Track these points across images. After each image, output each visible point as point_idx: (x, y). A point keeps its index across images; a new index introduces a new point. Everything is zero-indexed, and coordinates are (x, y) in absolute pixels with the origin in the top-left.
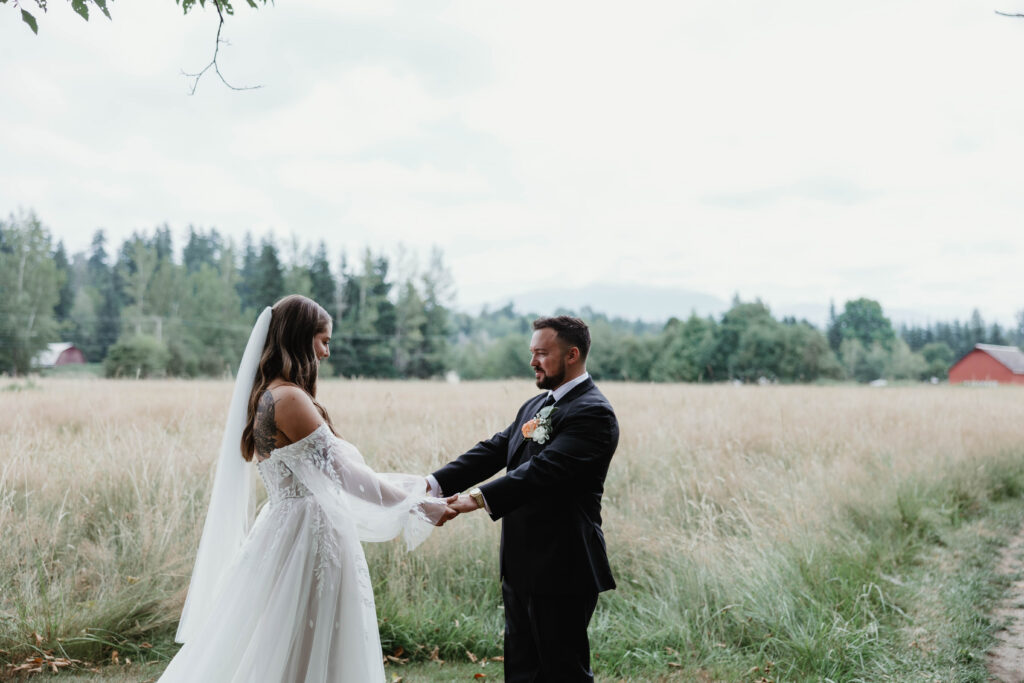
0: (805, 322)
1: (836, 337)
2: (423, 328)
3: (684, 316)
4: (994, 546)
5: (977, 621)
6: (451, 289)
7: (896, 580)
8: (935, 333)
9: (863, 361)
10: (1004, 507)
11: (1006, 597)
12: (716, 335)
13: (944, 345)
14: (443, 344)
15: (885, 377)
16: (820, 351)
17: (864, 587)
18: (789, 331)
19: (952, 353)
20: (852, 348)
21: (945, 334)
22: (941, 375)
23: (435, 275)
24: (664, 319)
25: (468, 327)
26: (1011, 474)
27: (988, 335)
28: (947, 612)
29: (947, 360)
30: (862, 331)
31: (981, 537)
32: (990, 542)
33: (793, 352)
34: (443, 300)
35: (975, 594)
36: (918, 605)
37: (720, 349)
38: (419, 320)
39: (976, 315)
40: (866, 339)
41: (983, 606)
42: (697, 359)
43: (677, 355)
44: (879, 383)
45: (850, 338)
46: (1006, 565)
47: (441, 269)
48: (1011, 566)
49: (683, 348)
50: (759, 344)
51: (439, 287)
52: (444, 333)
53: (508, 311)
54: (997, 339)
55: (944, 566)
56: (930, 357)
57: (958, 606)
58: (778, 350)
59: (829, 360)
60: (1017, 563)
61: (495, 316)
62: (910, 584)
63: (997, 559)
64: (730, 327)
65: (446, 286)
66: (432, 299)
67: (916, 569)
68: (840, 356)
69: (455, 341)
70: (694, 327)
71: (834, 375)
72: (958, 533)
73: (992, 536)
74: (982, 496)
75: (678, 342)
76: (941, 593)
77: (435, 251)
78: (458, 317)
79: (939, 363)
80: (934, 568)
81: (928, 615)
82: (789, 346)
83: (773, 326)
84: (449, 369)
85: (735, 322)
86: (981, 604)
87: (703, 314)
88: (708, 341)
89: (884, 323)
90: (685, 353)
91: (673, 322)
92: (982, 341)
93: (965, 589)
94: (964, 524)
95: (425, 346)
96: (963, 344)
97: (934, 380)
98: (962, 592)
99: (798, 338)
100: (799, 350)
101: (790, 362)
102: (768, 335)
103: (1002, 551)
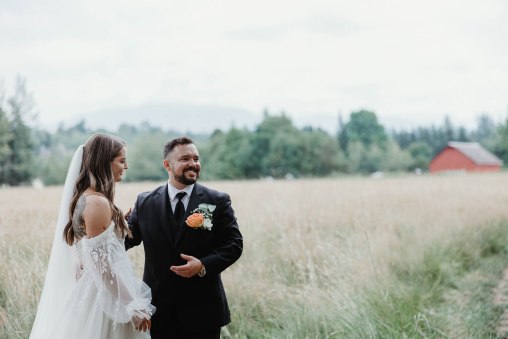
0: (319, 129)
1: (343, 140)
2: (11, 144)
3: (225, 128)
4: (489, 287)
5: (489, 334)
6: (34, 111)
7: (432, 312)
8: (417, 135)
9: (364, 158)
10: (490, 260)
11: (502, 319)
12: (251, 142)
13: (424, 144)
14: (28, 156)
15: (382, 170)
16: (333, 152)
17: (415, 316)
18: (307, 136)
19: (430, 150)
20: (356, 149)
21: (425, 135)
22: (424, 168)
23: (20, 100)
24: (209, 130)
25: (48, 142)
26: (492, 237)
27: (456, 134)
28: (469, 330)
29: (427, 155)
30: (363, 135)
31: (480, 282)
32: (486, 285)
33: (312, 154)
34: (28, 121)
35: (484, 317)
36: (449, 327)
37: (255, 153)
38: (7, 137)
39: (447, 121)
40: (367, 142)
41: (490, 325)
42: (238, 162)
43: (222, 159)
44: (377, 175)
45: (354, 141)
46: (499, 299)
47: (24, 93)
48: (502, 300)
49: (226, 153)
50: (285, 148)
51: (23, 109)
52: (30, 147)
53: (80, 128)
54: (463, 138)
55: (459, 302)
56: (415, 153)
57: (475, 326)
58: (300, 153)
59: (339, 158)
60: (505, 297)
61: (70, 132)
62: (441, 314)
63: (492, 295)
64: (263, 136)
65: (30, 108)
66: (18, 119)
67: (442, 305)
68: (347, 155)
69: (37, 154)
70: (234, 136)
71: (343, 170)
72: (463, 280)
73: (486, 280)
74: (476, 253)
75: (222, 148)
76: (462, 318)
77: (19, 79)
78: (38, 134)
79: (422, 158)
80: (453, 303)
81: (457, 333)
82: (308, 148)
83: (296, 133)
84: (35, 177)
85: (266, 131)
86: (489, 324)
87: (239, 126)
88: (245, 148)
89: (378, 129)
90: (229, 157)
91: (217, 132)
92: (452, 140)
93: (477, 315)
94: (466, 273)
95: (14, 158)
96: (438, 143)
97: (418, 171)
98: (475, 317)
99: (315, 142)
100: (317, 151)
101: (310, 161)
102: (292, 141)
103: (495, 290)
